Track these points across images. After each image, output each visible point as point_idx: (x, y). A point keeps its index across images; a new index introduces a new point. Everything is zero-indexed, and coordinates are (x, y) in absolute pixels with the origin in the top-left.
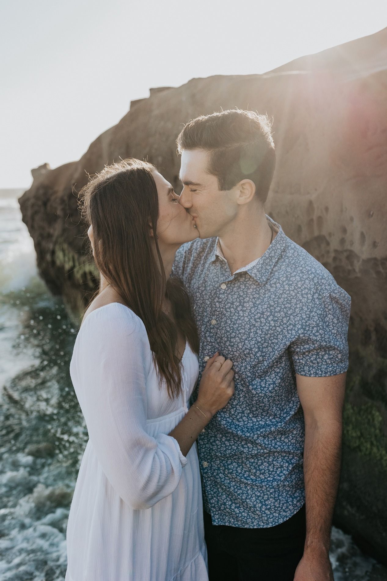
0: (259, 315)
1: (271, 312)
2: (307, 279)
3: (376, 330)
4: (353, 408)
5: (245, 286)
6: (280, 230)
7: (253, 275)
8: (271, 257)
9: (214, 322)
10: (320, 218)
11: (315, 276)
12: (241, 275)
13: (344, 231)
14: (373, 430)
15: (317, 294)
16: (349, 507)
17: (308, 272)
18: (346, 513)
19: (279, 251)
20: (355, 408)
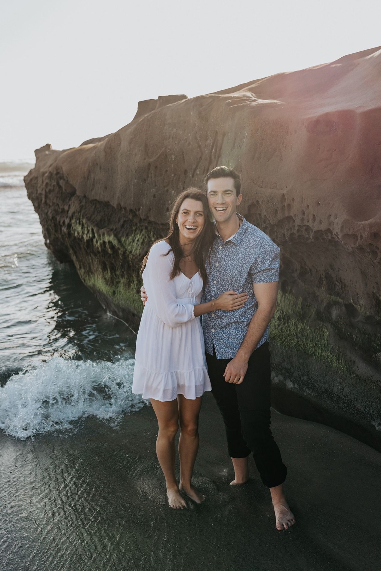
0: (238, 259)
1: (243, 257)
2: (257, 241)
3: (326, 277)
4: (310, 329)
5: (230, 246)
6: (244, 219)
7: (234, 241)
8: (241, 232)
9: (217, 264)
10: (289, 205)
11: (261, 239)
12: (228, 242)
13: (304, 213)
14: (323, 341)
15: (262, 247)
16: (307, 390)
17: (257, 237)
18: (305, 394)
19: (244, 229)
20: (312, 328)
